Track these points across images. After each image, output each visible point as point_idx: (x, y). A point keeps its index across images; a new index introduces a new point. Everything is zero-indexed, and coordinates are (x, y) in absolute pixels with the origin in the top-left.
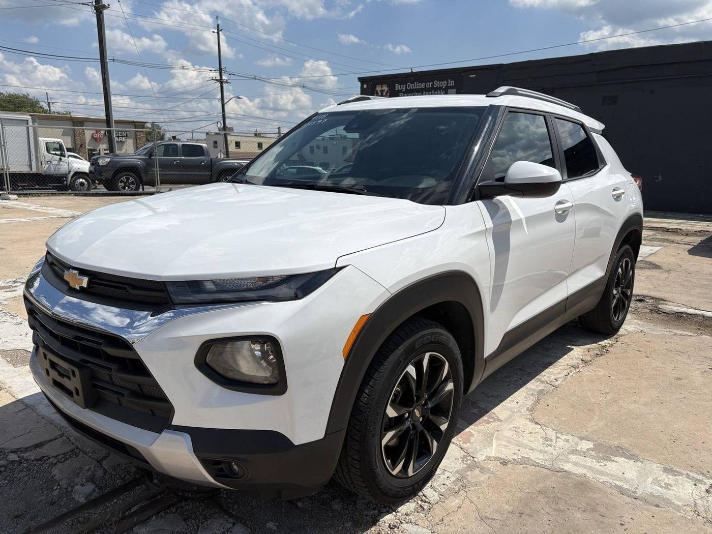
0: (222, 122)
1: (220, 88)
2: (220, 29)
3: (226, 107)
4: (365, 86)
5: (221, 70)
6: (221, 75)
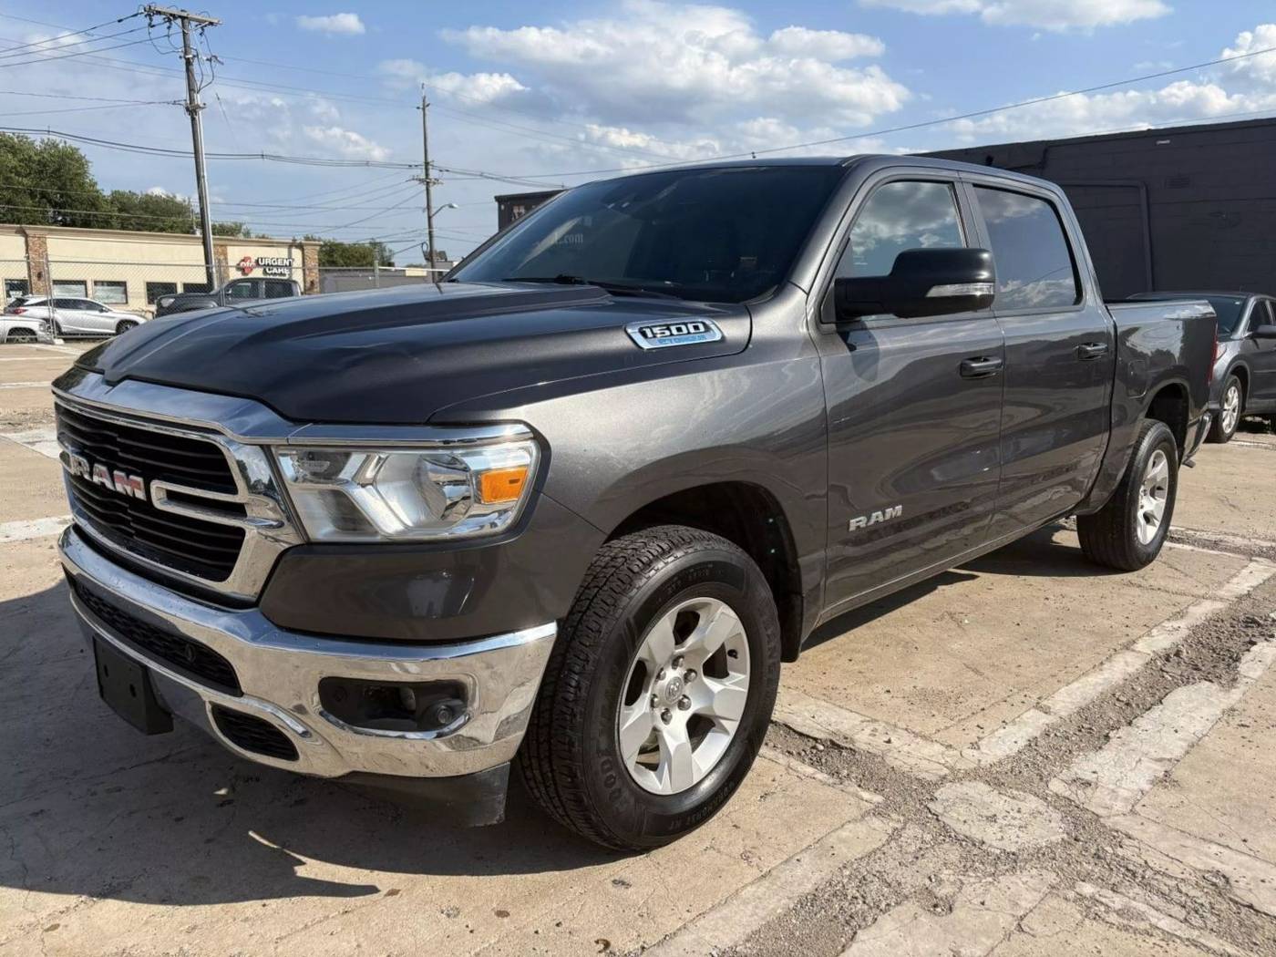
0: (428, 243)
1: (425, 192)
2: (427, 102)
3: (434, 220)
4: (503, 207)
5: (427, 164)
6: (427, 175)
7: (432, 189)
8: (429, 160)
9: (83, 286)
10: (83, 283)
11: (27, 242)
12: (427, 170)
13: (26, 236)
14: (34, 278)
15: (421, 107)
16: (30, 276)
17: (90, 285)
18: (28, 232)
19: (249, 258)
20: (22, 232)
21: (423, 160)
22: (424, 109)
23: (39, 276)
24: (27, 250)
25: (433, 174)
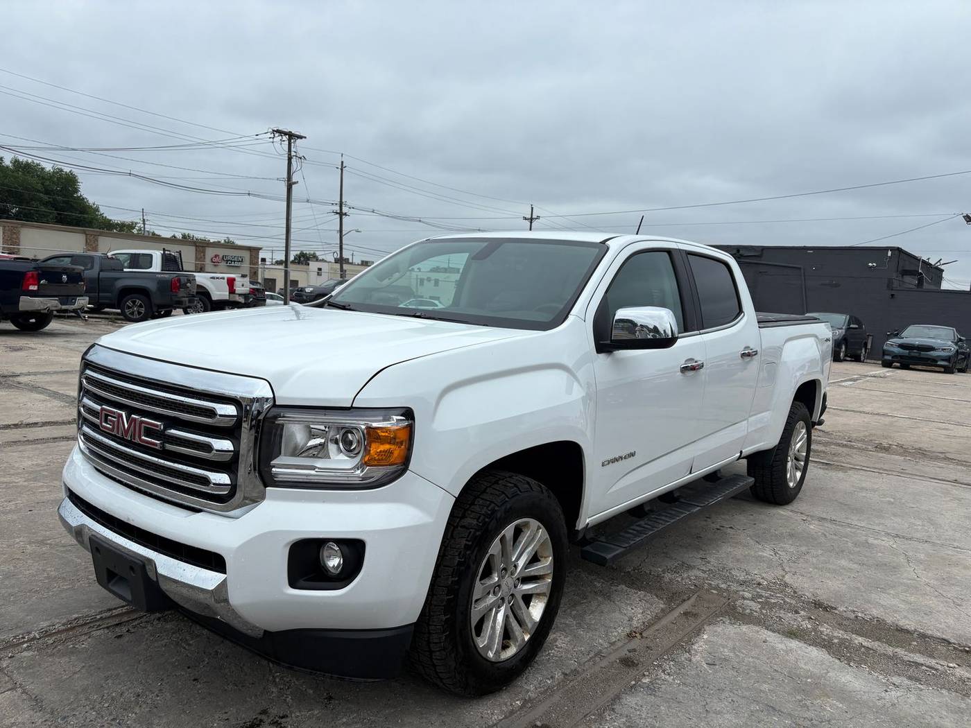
0: (339, 252)
5: (342, 203)
6: (341, 209)
8: (344, 201)
11: (86, 240)
12: (341, 207)
13: (86, 236)
19: (219, 255)
22: (341, 169)
24: (86, 245)
25: (345, 210)
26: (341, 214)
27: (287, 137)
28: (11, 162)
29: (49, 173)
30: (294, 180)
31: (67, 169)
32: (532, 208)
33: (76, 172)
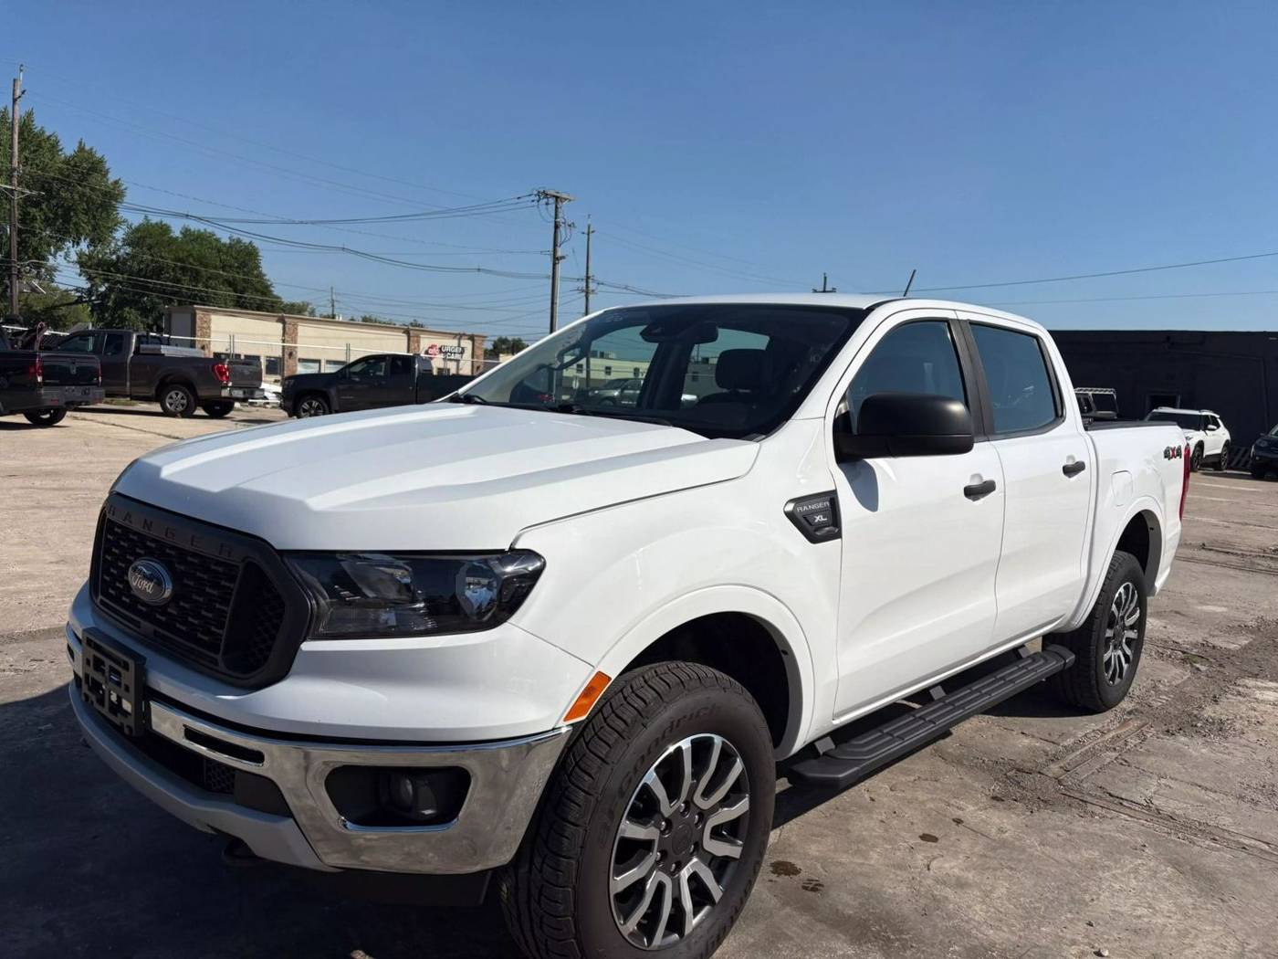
5: (588, 278)
6: (587, 287)
7: (591, 296)
8: (590, 274)
9: (318, 365)
10: (319, 361)
11: (284, 329)
12: (587, 282)
13: (284, 323)
14: (286, 356)
15: (586, 231)
16: (283, 355)
17: (323, 363)
18: (286, 320)
19: (436, 346)
20: (282, 320)
21: (585, 274)
22: (588, 234)
23: (291, 354)
24: (284, 335)
25: (592, 286)
26: (587, 292)
27: (552, 200)
28: (181, 233)
29: (224, 245)
30: (559, 254)
31: (246, 240)
32: (825, 278)
33: (257, 243)
